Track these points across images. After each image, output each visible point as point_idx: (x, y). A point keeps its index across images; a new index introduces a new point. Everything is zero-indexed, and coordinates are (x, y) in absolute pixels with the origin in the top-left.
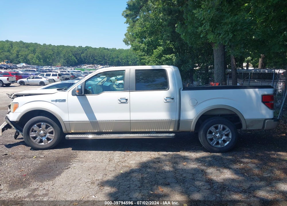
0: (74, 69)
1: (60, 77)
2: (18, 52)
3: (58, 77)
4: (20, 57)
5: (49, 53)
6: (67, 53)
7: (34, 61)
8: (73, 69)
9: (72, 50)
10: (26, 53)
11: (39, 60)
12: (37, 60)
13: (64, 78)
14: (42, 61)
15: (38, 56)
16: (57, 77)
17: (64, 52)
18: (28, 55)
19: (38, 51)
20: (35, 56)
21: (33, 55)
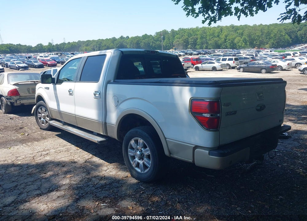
0: (271, 51)
1: (236, 62)
2: (226, 36)
3: (234, 62)
4: (228, 41)
5: (257, 34)
6: (279, 32)
7: (240, 45)
8: (269, 51)
9: (286, 28)
10: (234, 37)
11: (246, 43)
12: (244, 43)
13: (243, 62)
14: (248, 43)
15: (245, 39)
16: (232, 62)
17: (275, 31)
18: (235, 38)
19: (246, 33)
20: (242, 39)
21: (240, 38)
